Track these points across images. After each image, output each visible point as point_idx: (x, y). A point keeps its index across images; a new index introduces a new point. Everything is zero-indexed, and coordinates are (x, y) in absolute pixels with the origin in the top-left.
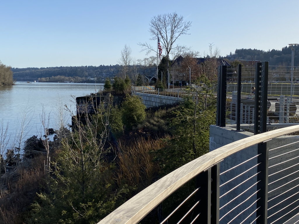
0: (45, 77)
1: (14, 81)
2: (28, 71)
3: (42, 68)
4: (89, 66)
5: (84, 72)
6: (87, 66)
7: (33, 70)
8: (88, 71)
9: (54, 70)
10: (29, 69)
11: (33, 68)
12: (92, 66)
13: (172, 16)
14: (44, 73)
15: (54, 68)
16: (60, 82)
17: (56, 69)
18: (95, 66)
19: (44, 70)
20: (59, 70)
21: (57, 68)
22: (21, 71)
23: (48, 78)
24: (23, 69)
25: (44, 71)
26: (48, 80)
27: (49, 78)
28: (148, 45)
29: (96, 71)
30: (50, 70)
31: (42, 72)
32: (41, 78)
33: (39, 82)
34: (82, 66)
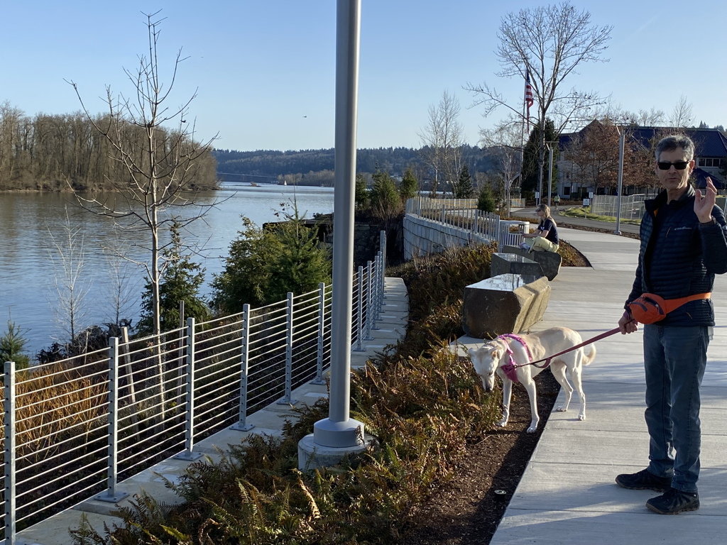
0: (294, 172)
1: (218, 181)
2: (257, 159)
3: (289, 153)
4: (396, 149)
5: (384, 162)
6: (392, 148)
7: (270, 157)
8: (393, 159)
9: (316, 156)
10: (260, 153)
11: (271, 153)
12: (403, 148)
13: (557, 11)
14: (291, 164)
15: (317, 152)
16: (325, 186)
17: (320, 155)
18: (412, 149)
19: (294, 156)
20: (327, 158)
21: (323, 151)
22: (244, 158)
23: (300, 175)
24: (248, 153)
25: (292, 159)
26: (299, 180)
27: (303, 177)
28: (491, 90)
29: (412, 159)
30: (306, 157)
31: (288, 161)
32: (283, 175)
33: (279, 184)
34: (381, 149)
